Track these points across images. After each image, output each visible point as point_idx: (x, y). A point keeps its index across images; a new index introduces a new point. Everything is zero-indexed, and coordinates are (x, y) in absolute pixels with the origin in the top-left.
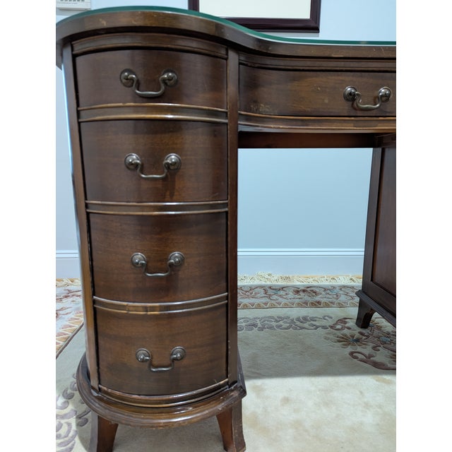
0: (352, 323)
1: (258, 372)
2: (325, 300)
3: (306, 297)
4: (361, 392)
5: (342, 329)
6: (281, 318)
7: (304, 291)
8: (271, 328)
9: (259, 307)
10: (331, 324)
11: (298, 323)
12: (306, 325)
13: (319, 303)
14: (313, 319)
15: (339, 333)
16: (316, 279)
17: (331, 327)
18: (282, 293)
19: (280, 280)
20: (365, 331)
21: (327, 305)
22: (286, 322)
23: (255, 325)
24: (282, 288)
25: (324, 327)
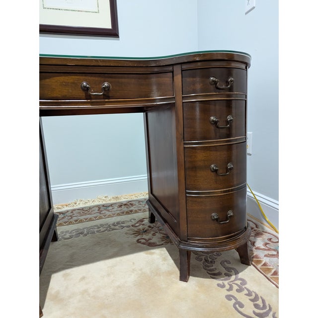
0: (146, 221)
1: (71, 264)
2: (136, 209)
3: (124, 209)
4: (133, 263)
5: (139, 226)
6: (102, 225)
7: (125, 205)
8: (93, 233)
9: (91, 220)
10: (133, 224)
11: (112, 227)
12: (117, 227)
13: (131, 211)
14: (123, 223)
15: (136, 229)
16: (137, 196)
17: (133, 226)
18: (110, 208)
19: (112, 199)
20: (152, 225)
21: (136, 212)
22: (105, 227)
23: (82, 233)
24: (111, 205)
25: (128, 227)
